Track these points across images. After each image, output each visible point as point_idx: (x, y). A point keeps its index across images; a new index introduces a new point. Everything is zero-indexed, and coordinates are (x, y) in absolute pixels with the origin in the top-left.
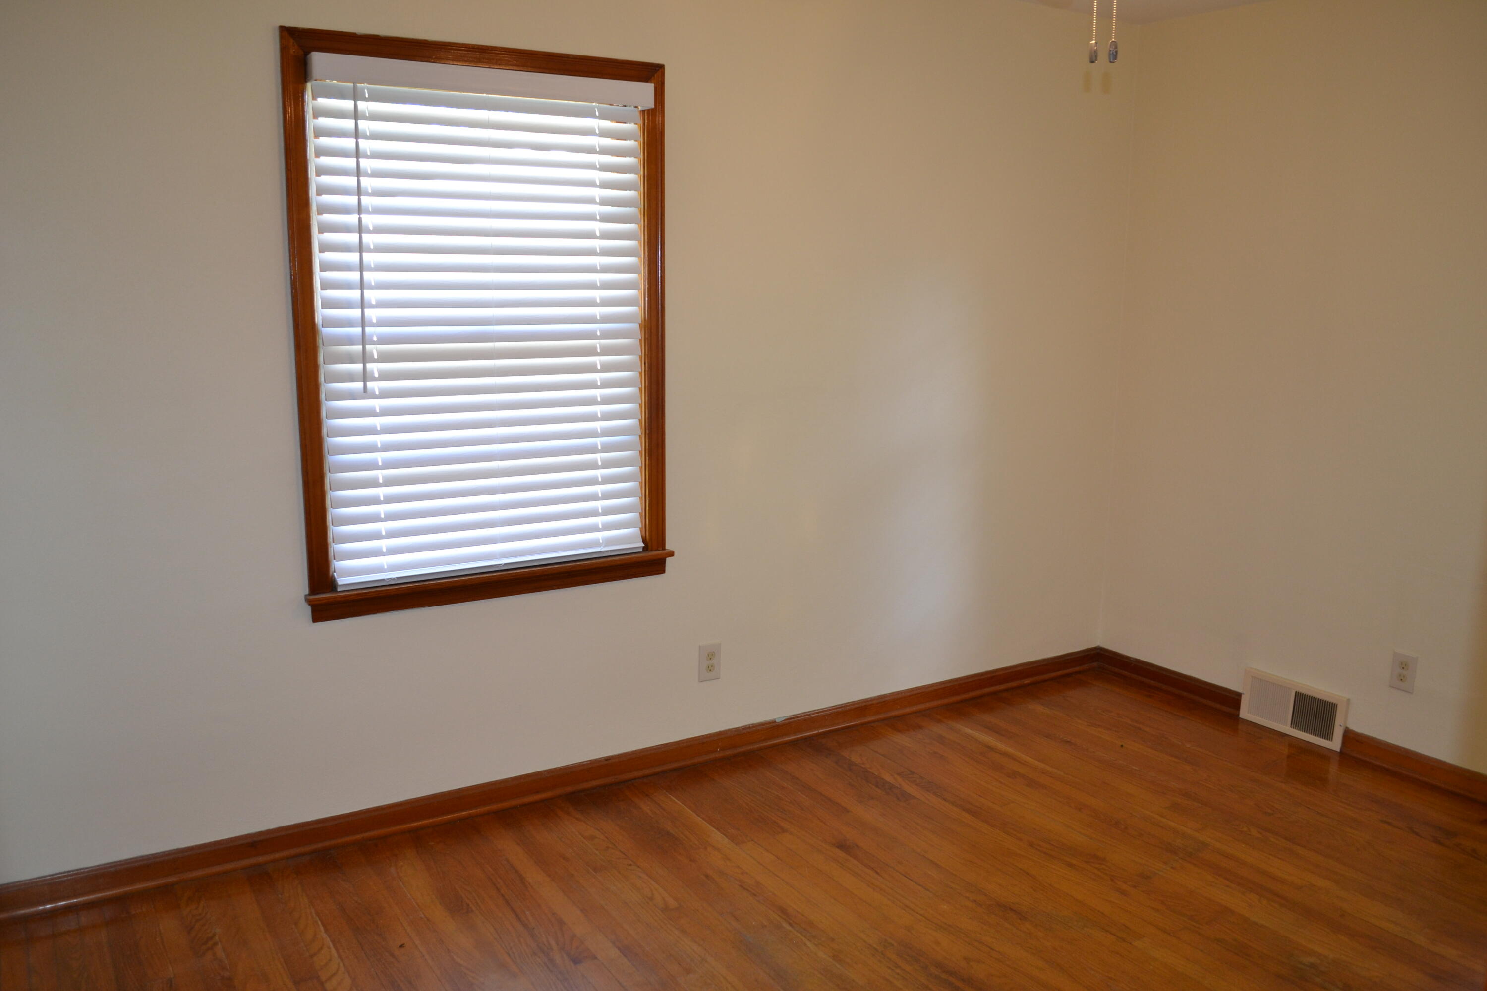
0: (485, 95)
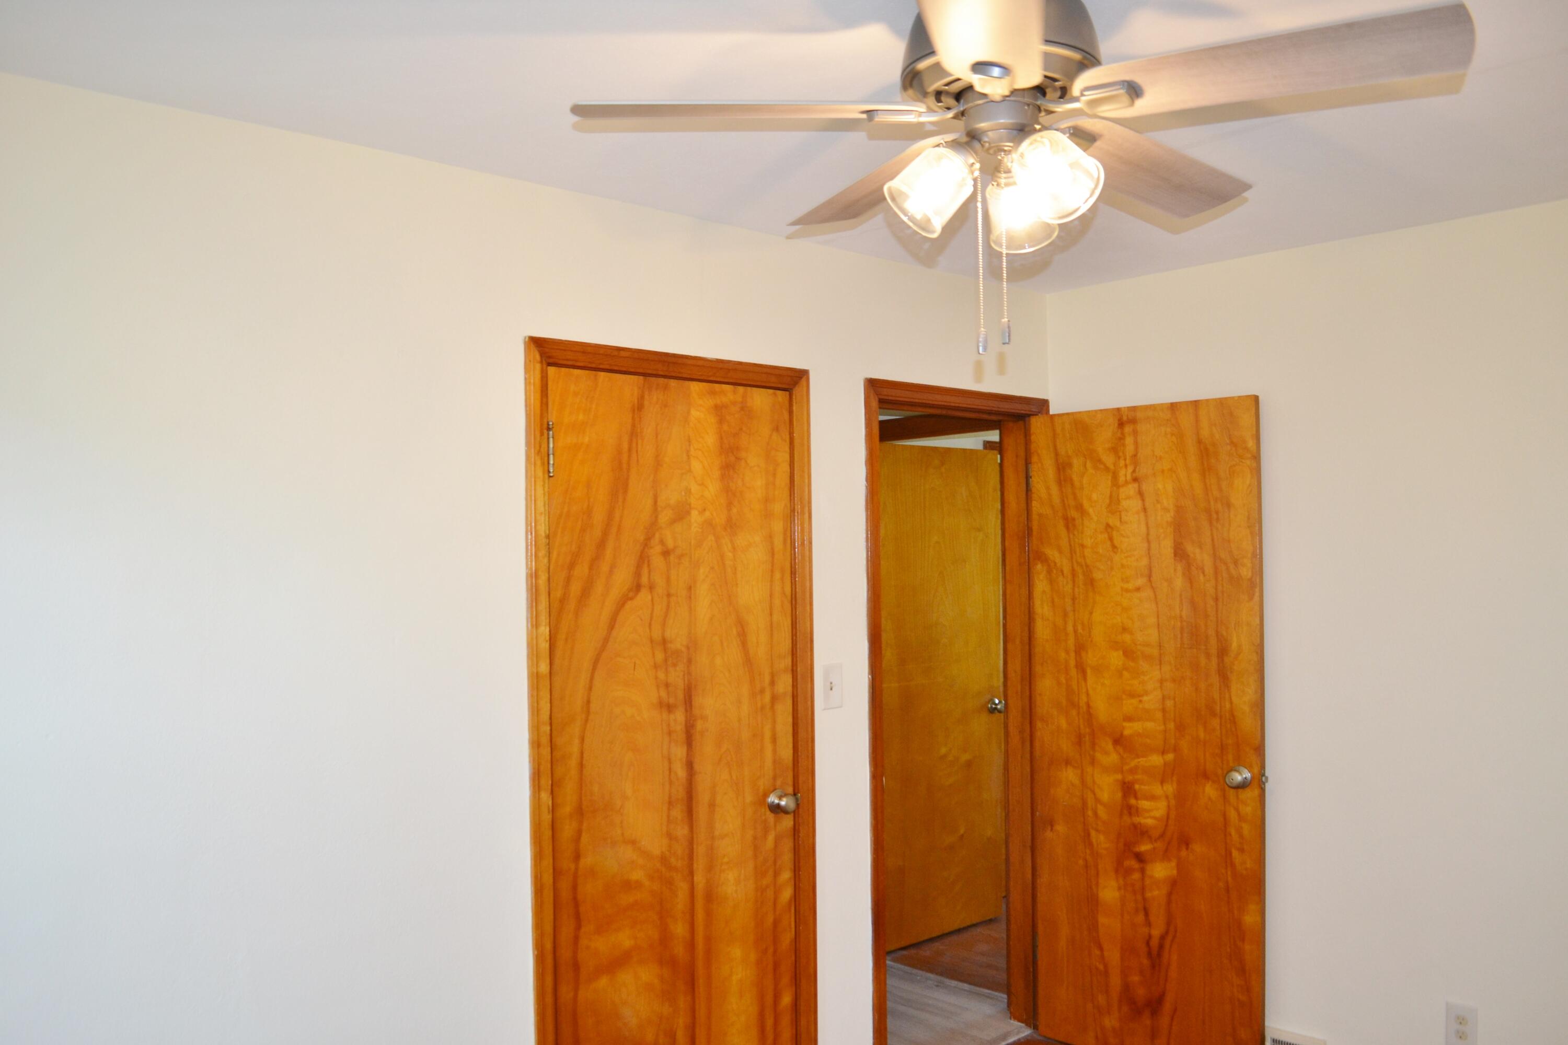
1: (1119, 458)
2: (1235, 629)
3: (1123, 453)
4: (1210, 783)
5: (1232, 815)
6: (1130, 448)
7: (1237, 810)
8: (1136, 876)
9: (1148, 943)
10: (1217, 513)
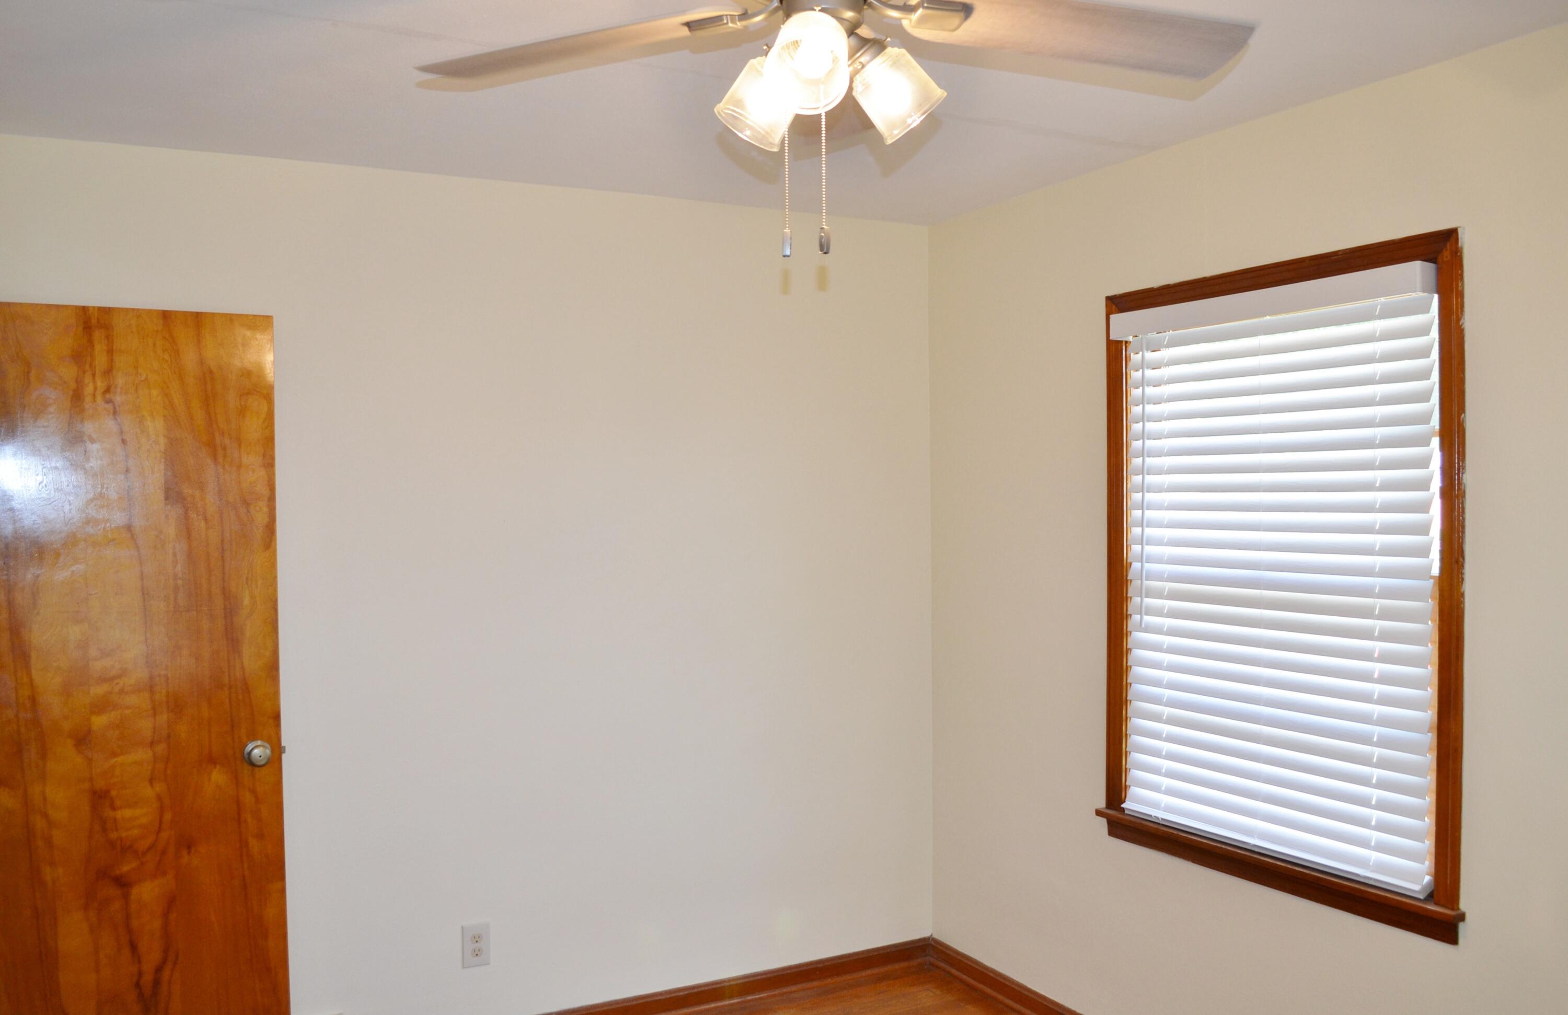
0: (1268, 317)
1: (84, 372)
2: (247, 584)
3: (91, 366)
4: (218, 767)
5: (248, 798)
6: (101, 360)
7: (253, 791)
8: (117, 906)
9: (138, 985)
10: (224, 449)
